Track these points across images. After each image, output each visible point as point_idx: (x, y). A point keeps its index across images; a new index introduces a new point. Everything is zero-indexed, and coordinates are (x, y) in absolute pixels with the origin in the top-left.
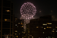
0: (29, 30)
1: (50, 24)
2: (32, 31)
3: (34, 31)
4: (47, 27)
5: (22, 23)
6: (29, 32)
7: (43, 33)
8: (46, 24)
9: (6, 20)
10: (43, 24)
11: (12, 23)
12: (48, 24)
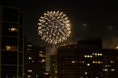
0: (56, 68)
1: (98, 54)
2: (63, 70)
3: (67, 70)
4: (94, 62)
5: (41, 54)
6: (56, 72)
7: (86, 73)
8: (91, 56)
9: (8, 48)
10: (86, 56)
11: (21, 54)
12: (96, 54)
